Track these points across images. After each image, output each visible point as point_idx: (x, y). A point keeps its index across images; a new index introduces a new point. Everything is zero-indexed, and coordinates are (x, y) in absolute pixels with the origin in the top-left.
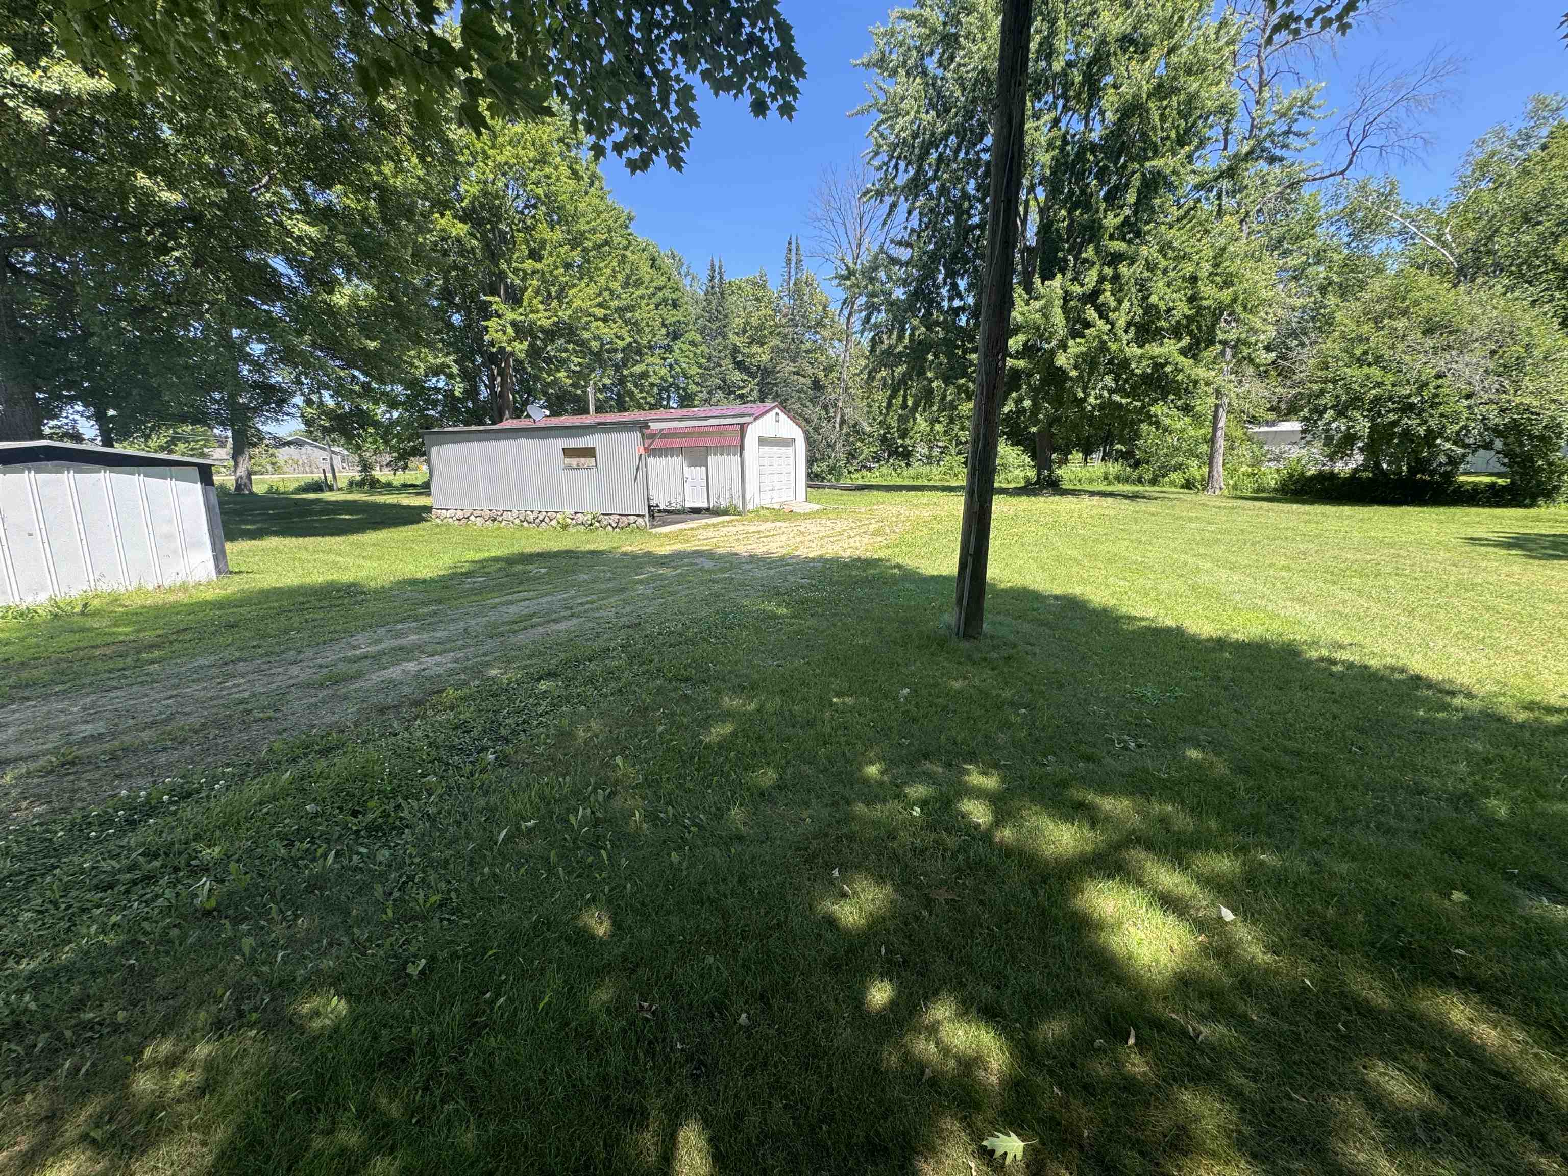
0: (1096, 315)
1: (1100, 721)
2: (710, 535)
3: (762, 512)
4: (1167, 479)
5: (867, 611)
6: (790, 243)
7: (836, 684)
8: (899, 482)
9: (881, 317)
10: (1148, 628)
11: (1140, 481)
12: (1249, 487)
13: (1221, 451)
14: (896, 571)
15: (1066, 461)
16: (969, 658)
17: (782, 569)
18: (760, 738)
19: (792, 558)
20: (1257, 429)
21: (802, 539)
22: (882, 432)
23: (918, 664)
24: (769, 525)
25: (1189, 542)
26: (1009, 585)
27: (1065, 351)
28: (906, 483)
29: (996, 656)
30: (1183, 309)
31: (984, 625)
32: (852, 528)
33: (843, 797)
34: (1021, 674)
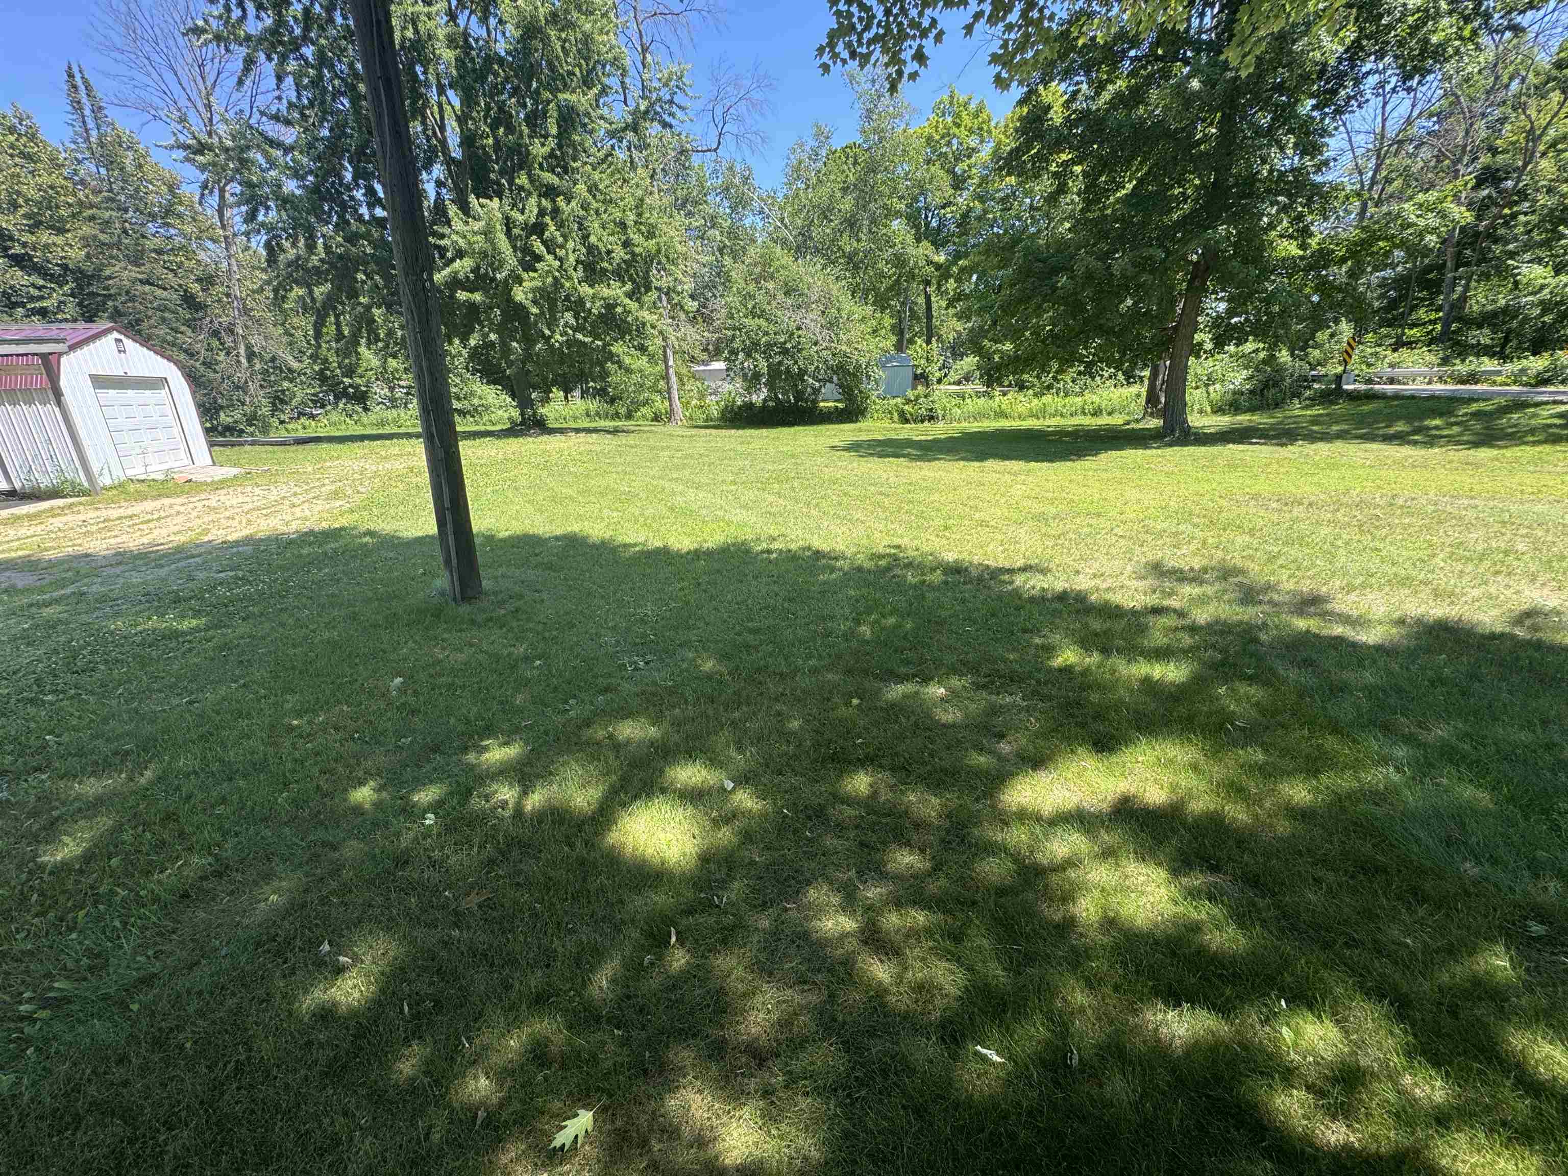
0: (543, 248)
1: (611, 650)
2: (23, 532)
3: (131, 488)
4: (639, 414)
5: (333, 595)
6: (71, 76)
7: (291, 701)
8: (359, 431)
9: (270, 215)
10: (642, 552)
11: (617, 416)
12: (700, 416)
13: (675, 387)
14: (367, 539)
15: (547, 400)
16: (473, 622)
17: (183, 564)
18: (169, 817)
19: (197, 546)
20: (697, 368)
21: (213, 516)
22: (317, 368)
23: (411, 644)
24: (149, 505)
25: (664, 469)
26: (507, 533)
27: (520, 285)
28: (368, 431)
29: (503, 612)
30: (620, 254)
31: (484, 583)
32: (295, 494)
33: (324, 844)
34: (531, 625)
